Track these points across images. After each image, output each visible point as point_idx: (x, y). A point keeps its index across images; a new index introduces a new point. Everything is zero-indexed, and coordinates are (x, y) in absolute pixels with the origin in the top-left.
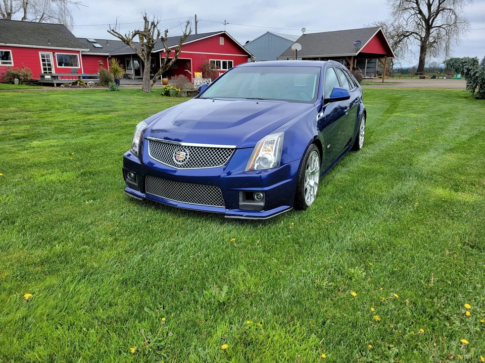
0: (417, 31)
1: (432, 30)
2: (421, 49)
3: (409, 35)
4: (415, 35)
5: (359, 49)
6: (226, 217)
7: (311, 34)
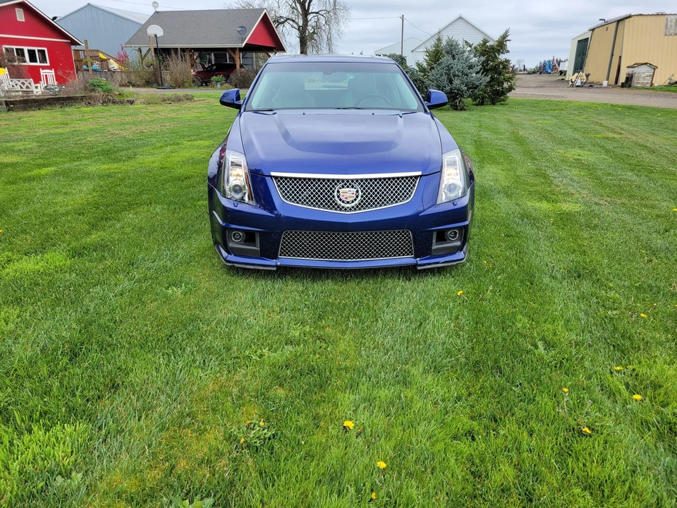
0: (293, 17)
1: (309, 17)
2: (301, 41)
3: (284, 22)
4: (291, 22)
5: (245, 39)
6: (419, 268)
7: (167, 12)
